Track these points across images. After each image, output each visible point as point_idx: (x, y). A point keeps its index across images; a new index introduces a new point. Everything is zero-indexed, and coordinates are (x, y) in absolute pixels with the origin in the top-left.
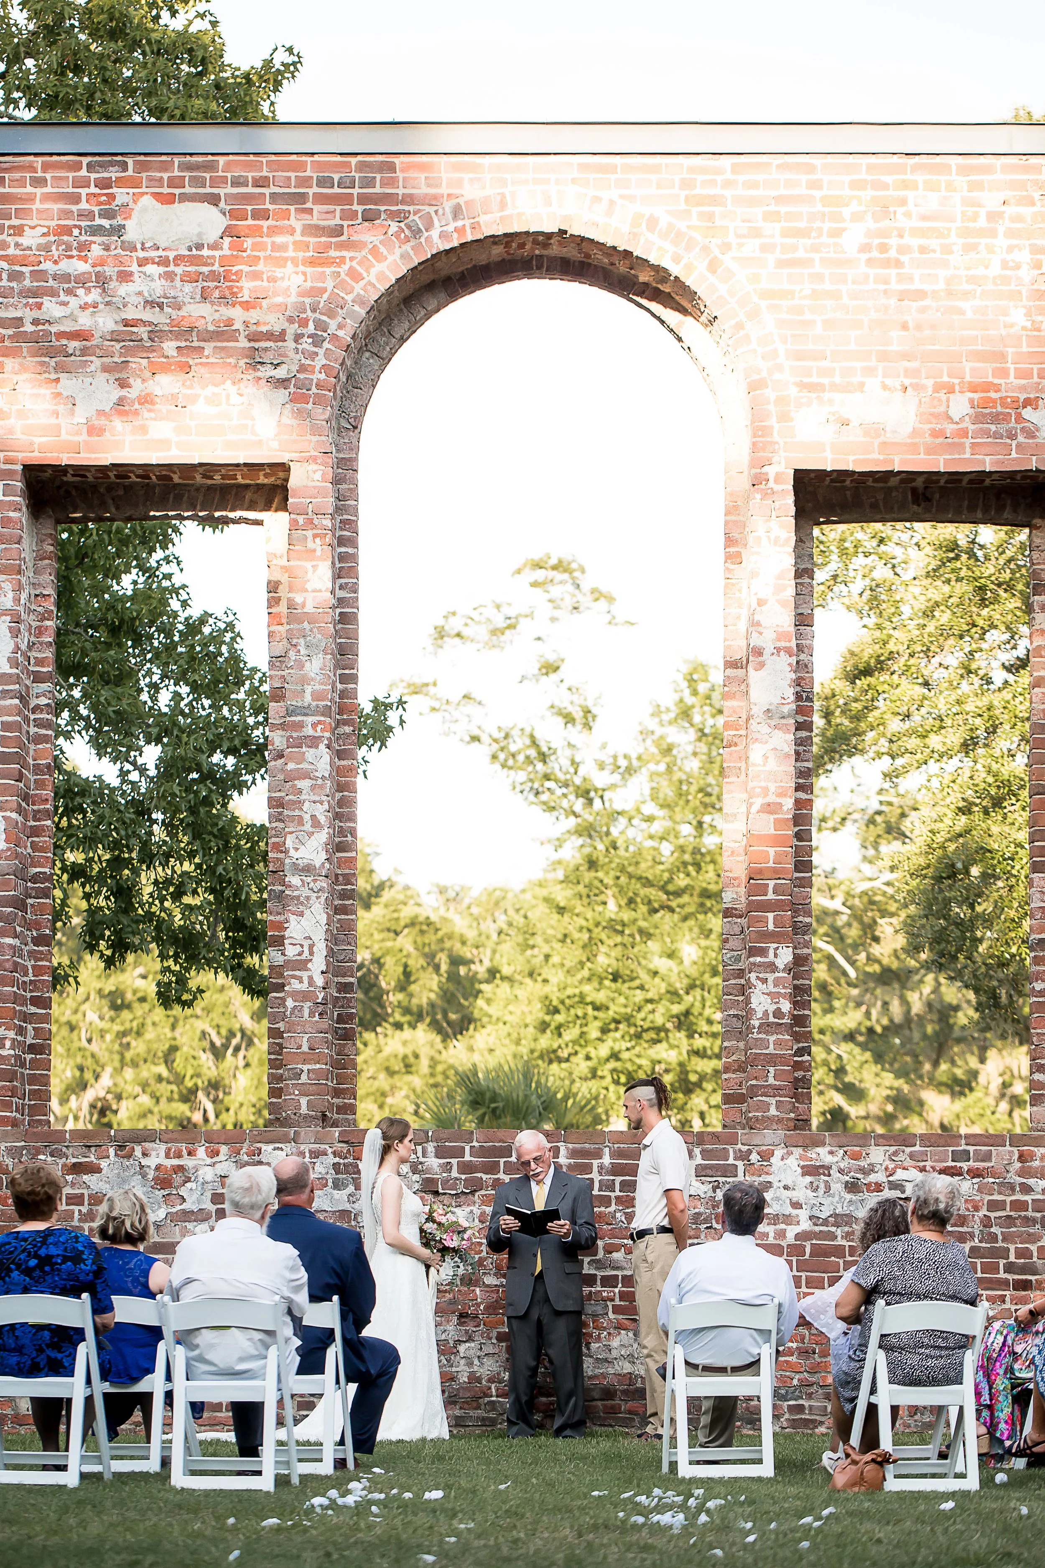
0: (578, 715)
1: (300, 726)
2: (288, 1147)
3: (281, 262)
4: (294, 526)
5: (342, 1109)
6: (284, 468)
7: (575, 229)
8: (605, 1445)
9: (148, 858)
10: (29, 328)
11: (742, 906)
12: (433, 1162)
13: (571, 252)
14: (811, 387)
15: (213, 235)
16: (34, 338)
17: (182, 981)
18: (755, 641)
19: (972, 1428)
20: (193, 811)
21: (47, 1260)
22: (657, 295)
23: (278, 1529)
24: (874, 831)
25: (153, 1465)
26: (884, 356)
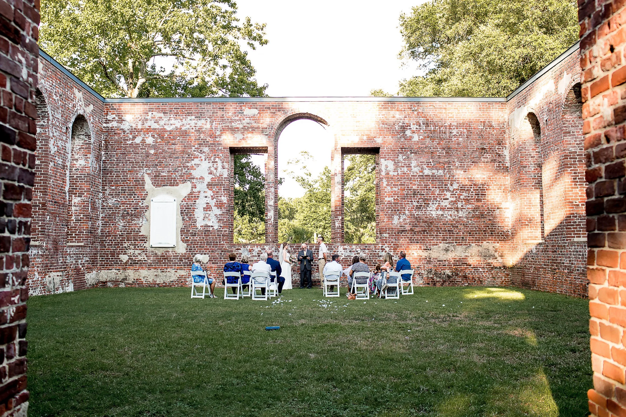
0: (309, 174)
1: (270, 185)
2: (268, 246)
3: (266, 117)
4: (269, 156)
5: (276, 240)
6: (267, 147)
7: (309, 112)
8: (315, 291)
9: (247, 201)
10: (230, 127)
11: (334, 210)
12: (289, 248)
13: (309, 116)
14: (343, 135)
15: (256, 114)
16: (231, 129)
17: (252, 219)
18: (336, 172)
19: (368, 289)
20: (254, 194)
21: (234, 267)
22: (321, 122)
23: (268, 308)
24: (352, 191)
25: (249, 295)
26: (354, 131)
